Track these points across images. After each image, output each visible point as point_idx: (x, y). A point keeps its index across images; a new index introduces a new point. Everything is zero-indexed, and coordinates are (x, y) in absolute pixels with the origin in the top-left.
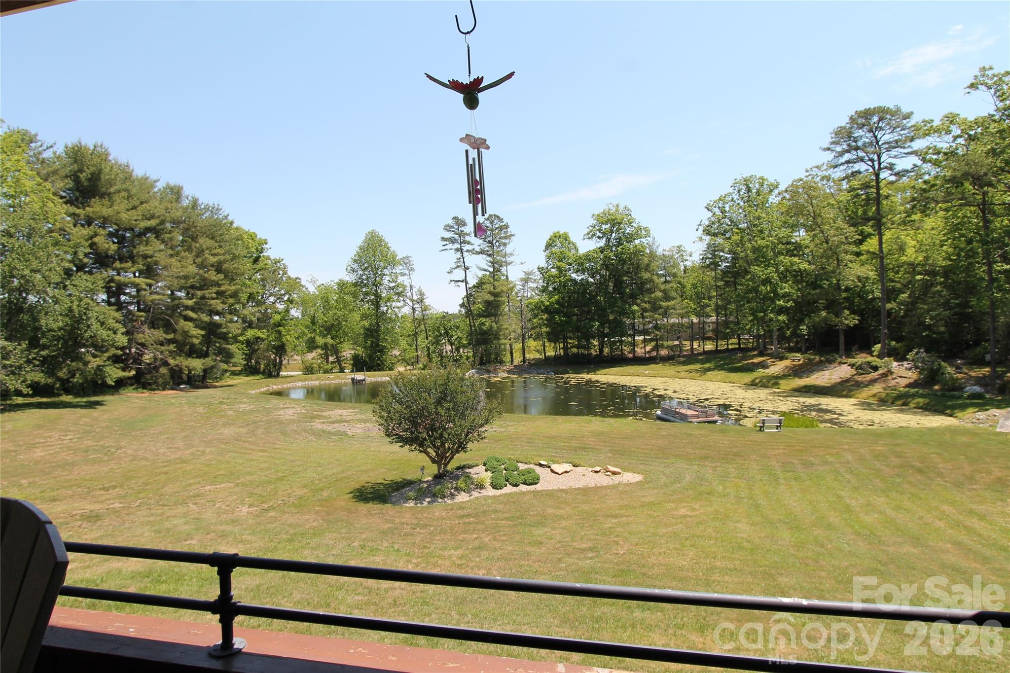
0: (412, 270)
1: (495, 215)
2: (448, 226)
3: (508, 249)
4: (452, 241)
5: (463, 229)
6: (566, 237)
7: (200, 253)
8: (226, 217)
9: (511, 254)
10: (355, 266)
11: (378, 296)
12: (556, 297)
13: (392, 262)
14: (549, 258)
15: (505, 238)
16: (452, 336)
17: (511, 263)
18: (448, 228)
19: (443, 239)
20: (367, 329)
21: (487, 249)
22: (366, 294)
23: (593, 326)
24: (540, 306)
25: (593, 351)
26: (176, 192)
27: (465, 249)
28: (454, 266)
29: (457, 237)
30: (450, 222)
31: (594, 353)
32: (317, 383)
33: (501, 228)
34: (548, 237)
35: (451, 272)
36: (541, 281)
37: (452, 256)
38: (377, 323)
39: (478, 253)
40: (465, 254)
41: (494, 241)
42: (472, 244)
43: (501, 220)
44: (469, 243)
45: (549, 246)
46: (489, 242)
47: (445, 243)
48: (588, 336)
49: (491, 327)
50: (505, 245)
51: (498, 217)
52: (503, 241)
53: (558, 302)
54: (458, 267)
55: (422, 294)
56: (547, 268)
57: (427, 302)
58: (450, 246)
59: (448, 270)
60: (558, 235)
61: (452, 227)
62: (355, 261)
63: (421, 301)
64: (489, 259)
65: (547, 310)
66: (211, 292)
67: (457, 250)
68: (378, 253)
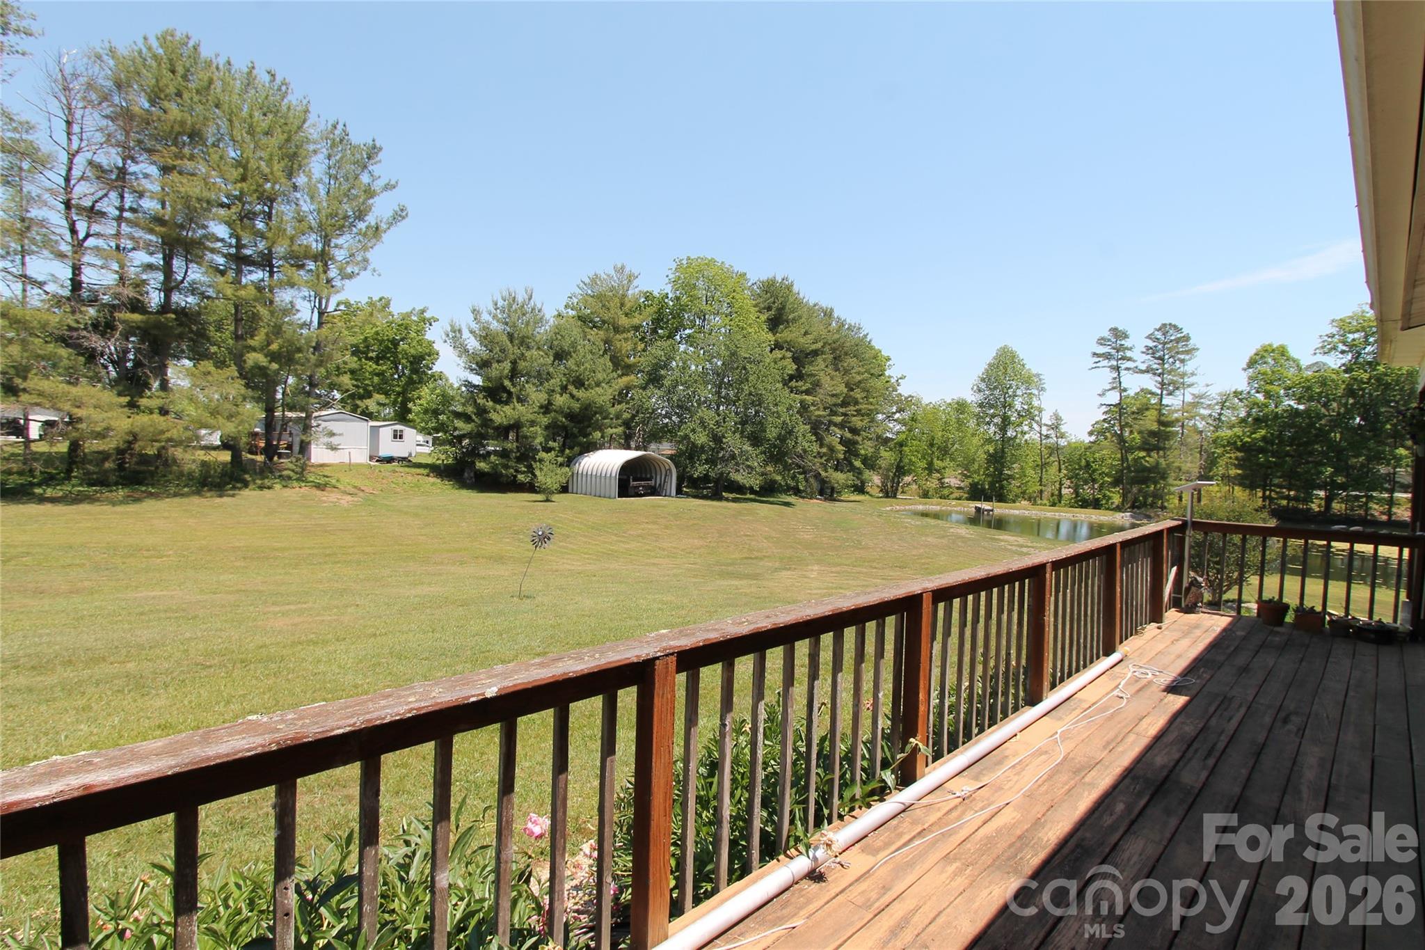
0: (1043, 389)
1: (1170, 324)
2: (1102, 339)
3: (1189, 367)
4: (1107, 356)
5: (1123, 342)
6: (1282, 351)
7: (846, 372)
8: (866, 336)
9: (1193, 374)
10: (983, 386)
11: (1006, 419)
12: (1263, 432)
13: (1029, 380)
14: (1252, 379)
15: (1187, 352)
16: (1094, 471)
17: (1193, 385)
18: (1102, 341)
19: (1095, 354)
20: (990, 455)
21: (1155, 366)
22: (993, 416)
23: (1322, 473)
24: (1235, 442)
25: (1313, 506)
26: (828, 314)
27: (1123, 366)
28: (1109, 387)
29: (1113, 352)
30: (1106, 334)
31: (1317, 509)
32: (938, 508)
33: (1178, 341)
34: (1254, 351)
35: (1104, 394)
36: (1217, 407)
37: (1106, 376)
38: (1003, 449)
39: (1142, 372)
40: (1123, 373)
41: (1166, 357)
42: (1134, 361)
43: (1178, 330)
44: (1129, 359)
45: (1252, 363)
46: (1159, 358)
47: (1097, 360)
48: (1309, 486)
49: (1158, 463)
50: (1182, 361)
51: (1175, 326)
52: (1182, 357)
53: (1264, 438)
54: (1114, 388)
55: (1058, 418)
56: (1249, 393)
57: (1063, 428)
58: (1105, 363)
59: (1100, 392)
60: (1269, 348)
61: (1109, 340)
62: (983, 380)
63: (1055, 427)
64: (1159, 379)
65: (1244, 448)
66: (851, 409)
67: (1112, 367)
68: (1009, 371)
